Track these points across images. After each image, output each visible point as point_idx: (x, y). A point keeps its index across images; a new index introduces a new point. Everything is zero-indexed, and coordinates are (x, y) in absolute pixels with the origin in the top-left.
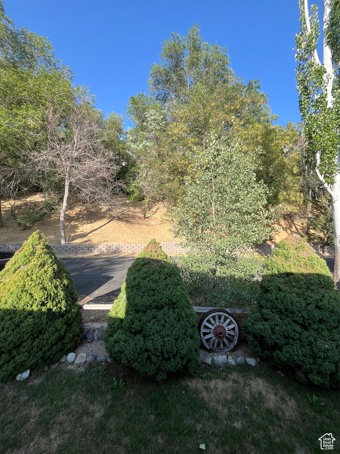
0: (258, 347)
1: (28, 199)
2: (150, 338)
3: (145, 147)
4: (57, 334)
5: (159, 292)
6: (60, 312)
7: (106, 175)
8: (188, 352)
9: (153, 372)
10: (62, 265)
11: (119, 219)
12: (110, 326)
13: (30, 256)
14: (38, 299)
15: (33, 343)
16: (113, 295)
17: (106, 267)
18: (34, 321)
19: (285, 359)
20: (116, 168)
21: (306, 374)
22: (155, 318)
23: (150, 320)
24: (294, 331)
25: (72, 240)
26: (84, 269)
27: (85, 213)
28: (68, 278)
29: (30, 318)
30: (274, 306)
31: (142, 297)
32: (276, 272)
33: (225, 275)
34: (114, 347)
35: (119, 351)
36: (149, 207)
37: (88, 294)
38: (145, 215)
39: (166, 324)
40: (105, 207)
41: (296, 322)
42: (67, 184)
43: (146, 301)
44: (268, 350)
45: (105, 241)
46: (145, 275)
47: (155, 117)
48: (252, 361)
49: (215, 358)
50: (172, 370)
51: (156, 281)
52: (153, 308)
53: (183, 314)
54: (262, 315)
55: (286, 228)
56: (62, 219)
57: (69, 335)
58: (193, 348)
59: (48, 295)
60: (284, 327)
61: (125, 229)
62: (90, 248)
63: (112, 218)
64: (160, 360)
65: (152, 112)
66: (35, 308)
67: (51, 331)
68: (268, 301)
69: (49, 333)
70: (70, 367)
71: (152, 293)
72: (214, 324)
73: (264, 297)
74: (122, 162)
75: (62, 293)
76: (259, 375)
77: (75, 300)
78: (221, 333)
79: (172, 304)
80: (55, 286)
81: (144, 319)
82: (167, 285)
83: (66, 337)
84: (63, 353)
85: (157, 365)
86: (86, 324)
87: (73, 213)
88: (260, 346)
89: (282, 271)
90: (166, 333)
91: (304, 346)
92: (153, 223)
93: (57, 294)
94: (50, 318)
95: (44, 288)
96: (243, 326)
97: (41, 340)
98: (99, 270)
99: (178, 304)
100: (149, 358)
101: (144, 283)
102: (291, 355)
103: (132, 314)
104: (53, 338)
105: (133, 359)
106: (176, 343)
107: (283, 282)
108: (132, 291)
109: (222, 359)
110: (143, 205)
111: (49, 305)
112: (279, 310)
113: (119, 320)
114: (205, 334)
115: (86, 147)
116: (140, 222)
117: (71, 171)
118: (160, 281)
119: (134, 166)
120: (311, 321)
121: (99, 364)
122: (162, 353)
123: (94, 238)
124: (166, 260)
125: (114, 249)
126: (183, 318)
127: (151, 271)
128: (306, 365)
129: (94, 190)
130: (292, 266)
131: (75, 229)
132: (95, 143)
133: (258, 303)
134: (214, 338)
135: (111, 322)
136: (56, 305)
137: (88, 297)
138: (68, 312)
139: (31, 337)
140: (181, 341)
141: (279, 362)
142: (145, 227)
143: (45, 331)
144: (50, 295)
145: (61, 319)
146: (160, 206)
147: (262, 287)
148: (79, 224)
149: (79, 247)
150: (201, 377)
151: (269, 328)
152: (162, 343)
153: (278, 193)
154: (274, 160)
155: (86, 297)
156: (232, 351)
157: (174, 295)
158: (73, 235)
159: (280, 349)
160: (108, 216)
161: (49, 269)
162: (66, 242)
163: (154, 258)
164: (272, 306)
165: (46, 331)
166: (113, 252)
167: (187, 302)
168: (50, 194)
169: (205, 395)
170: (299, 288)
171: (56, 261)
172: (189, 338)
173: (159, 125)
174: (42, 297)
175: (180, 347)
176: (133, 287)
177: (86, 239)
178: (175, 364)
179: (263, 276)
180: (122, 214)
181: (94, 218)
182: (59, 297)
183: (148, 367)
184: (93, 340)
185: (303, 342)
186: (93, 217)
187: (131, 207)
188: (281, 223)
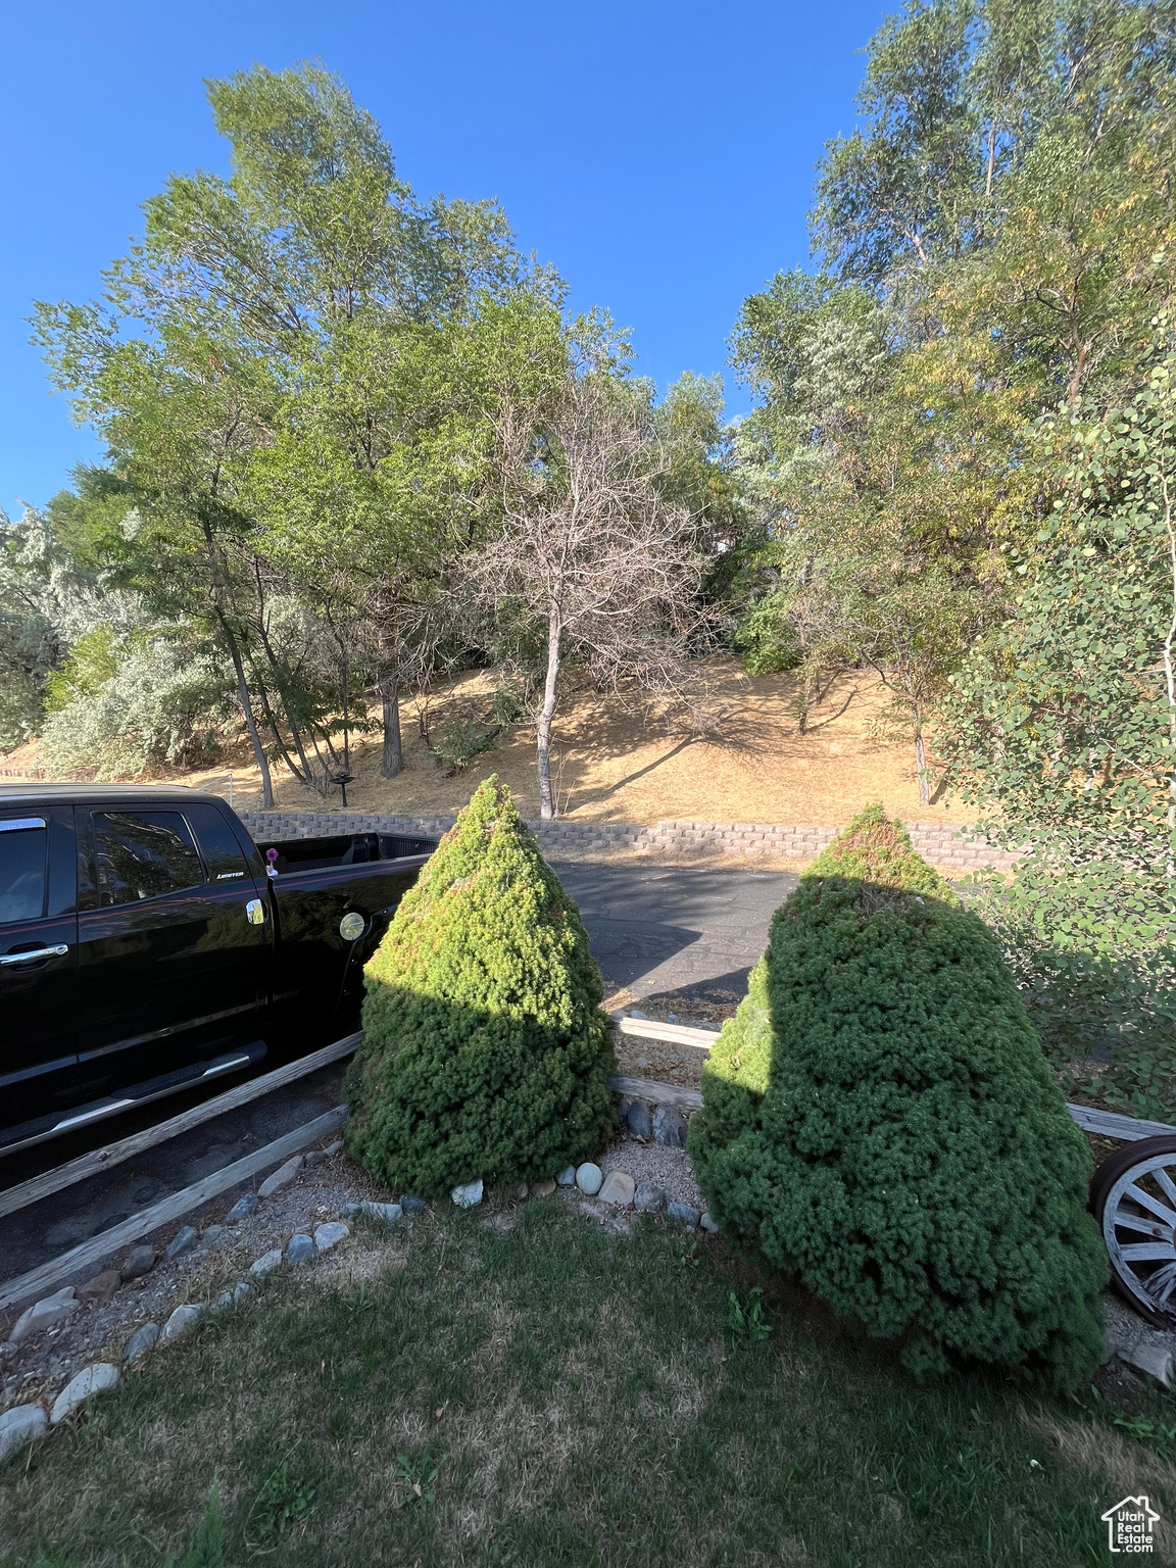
1: (458, 691)
2: (876, 1192)
3: (802, 469)
4: (550, 1095)
5: (910, 1018)
6: (556, 1029)
7: (666, 591)
8: (1052, 1299)
9: (891, 1328)
10: (558, 884)
11: (713, 738)
12: (713, 1108)
13: (476, 850)
14: (500, 982)
15: (489, 1106)
16: (702, 996)
17: (674, 899)
18: (493, 1045)
20: (699, 562)
22: (894, 1120)
23: (872, 1124)
25: (571, 808)
26: (607, 900)
27: (605, 724)
28: (575, 927)
29: (483, 1033)
31: (837, 1029)
34: (731, 1187)
35: (750, 1208)
36: (817, 688)
37: (625, 982)
38: (803, 722)
39: (943, 1156)
40: (666, 699)
42: (554, 633)
43: (855, 1045)
45: (668, 814)
46: (846, 946)
47: (839, 346)
50: (978, 1351)
51: (893, 974)
52: (883, 1078)
53: (1023, 1129)
56: (542, 743)
57: (584, 1108)
58: (1076, 1288)
59: (524, 972)
61: (733, 773)
62: (624, 833)
63: (688, 736)
64: (921, 1294)
65: (829, 328)
66: (493, 1006)
67: (535, 1084)
69: (530, 1087)
70: (586, 1207)
71: (875, 1017)
74: (718, 539)
75: (560, 973)
77: (595, 997)
79: (973, 1081)
80: (541, 948)
81: (846, 1111)
82: (942, 997)
83: (573, 1109)
84: (568, 1159)
85: (910, 1308)
86: (628, 1082)
87: (570, 724)
90: (944, 1193)
92: (835, 748)
93: (547, 972)
94: (531, 1042)
95: (514, 950)
97: (509, 1102)
98: (654, 906)
99: (997, 1080)
100: (871, 1269)
101: (843, 975)
103: (796, 1085)
104: (542, 1105)
105: (806, 1254)
106: (993, 1244)
108: (794, 997)
110: (795, 685)
111: (529, 1002)
113: (744, 1096)
114: (1125, 1236)
115: (606, 510)
116: (787, 746)
117: (564, 594)
118: (912, 978)
119: (760, 548)
121: (676, 1224)
122: (930, 1268)
123: (635, 803)
124: (933, 893)
125: (698, 839)
126: (1022, 1146)
127: (871, 931)
129: (630, 647)
131: (578, 774)
132: (632, 490)
135: (717, 1096)
136: (547, 1006)
137: (625, 990)
138: (578, 1034)
139: (485, 1089)
140: (1019, 1244)
142: (804, 763)
143: (519, 1078)
144: (531, 972)
145: (559, 1050)
146: (862, 684)
148: (587, 758)
149: (590, 830)
150: (1121, 1429)
152: (932, 1227)
155: (618, 991)
157: (978, 1042)
158: (571, 791)
160: (675, 730)
161: (525, 893)
162: (553, 813)
163: (881, 881)
165: (522, 1080)
166: (695, 851)
167: (1041, 1078)
168: (509, 671)
171: (542, 871)
172: (1056, 1240)
173: (858, 371)
174: (511, 976)
175: (1016, 1269)
176: (798, 984)
177: (608, 804)
178: (989, 1328)
180: (723, 721)
181: (631, 736)
182: (553, 984)
183: (869, 1303)
184: (651, 1139)
186: (628, 733)
187: (751, 693)
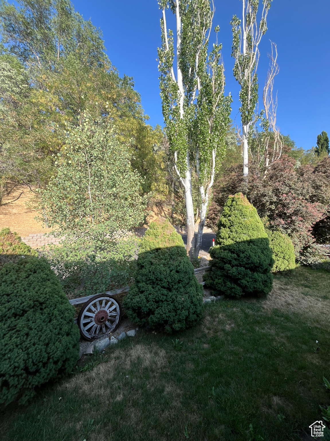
0: (137, 318)
2: (6, 357)
5: (18, 295)
8: (64, 352)
9: (13, 398)
19: (157, 320)
21: (171, 325)
22: (13, 330)
24: (163, 295)
30: (148, 279)
32: (149, 249)
33: (105, 260)
36: (7, 190)
39: (30, 332)
41: (164, 287)
44: (145, 318)
48: (132, 333)
49: (97, 345)
50: (43, 381)
51: (12, 282)
52: (9, 318)
54: (139, 289)
55: (158, 213)
58: (70, 345)
60: (156, 294)
64: (23, 379)
68: (143, 275)
71: (5, 298)
72: (95, 311)
73: (140, 273)
76: (138, 342)
78: (103, 318)
79: (39, 305)
85: (20, 386)
88: (138, 317)
89: (153, 247)
90: (30, 343)
91: (169, 304)
92: (14, 211)
96: (123, 304)
99: (48, 302)
102: (161, 315)
106: (46, 348)
107: (154, 257)
109: (105, 343)
112: (151, 281)
114: (85, 325)
118: (19, 281)
120: (173, 284)
122: (26, 368)
124: (29, 254)
127: (3, 271)
128: (171, 318)
130: (160, 242)
133: (136, 279)
134: (96, 325)
140: (54, 344)
141: (153, 324)
142: (1, 216)
146: (25, 190)
147: (138, 264)
150: (82, 372)
151: (144, 298)
152: (26, 356)
153: (151, 183)
154: (147, 154)
156: (115, 330)
159: (153, 313)
163: (9, 253)
164: (146, 279)
167: (61, 297)
169: (86, 388)
170: (165, 260)
172: (65, 336)
173: (18, 86)
175: (53, 351)
178: (46, 373)
179: (139, 255)
183: (4, 395)
185: (168, 301)
188: (154, 209)
